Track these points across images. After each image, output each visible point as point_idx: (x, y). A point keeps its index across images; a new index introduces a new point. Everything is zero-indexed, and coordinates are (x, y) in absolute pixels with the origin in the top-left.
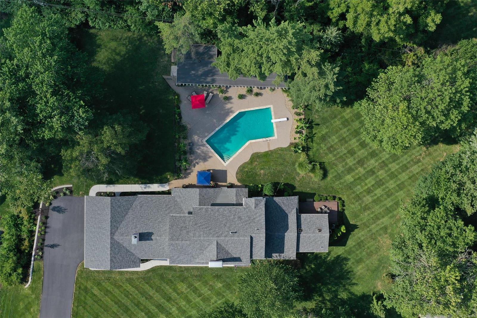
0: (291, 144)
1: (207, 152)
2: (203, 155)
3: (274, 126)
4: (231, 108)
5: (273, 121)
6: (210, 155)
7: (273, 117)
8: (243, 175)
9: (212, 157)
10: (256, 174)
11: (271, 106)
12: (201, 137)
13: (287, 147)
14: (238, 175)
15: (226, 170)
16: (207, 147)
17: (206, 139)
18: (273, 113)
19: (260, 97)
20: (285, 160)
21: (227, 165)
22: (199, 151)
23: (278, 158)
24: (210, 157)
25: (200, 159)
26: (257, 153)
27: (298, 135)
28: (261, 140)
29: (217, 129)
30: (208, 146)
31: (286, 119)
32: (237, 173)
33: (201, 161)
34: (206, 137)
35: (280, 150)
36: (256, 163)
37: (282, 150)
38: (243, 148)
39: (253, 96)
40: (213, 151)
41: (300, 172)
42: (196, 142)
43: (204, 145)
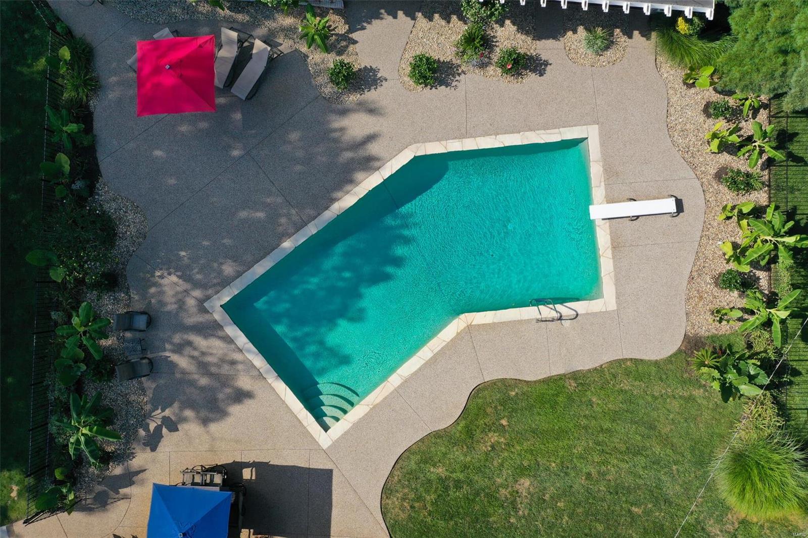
0: (693, 343)
1: (226, 369)
2: (204, 381)
3: (603, 238)
4: (371, 138)
5: (599, 211)
6: (244, 382)
7: (598, 192)
8: (419, 498)
9: (249, 395)
10: (492, 497)
11: (592, 134)
12: (196, 285)
13: (669, 360)
14: (394, 502)
15: (330, 472)
16: (229, 340)
17: (226, 297)
18: (596, 170)
19: (531, 79)
20: (652, 427)
21: (336, 444)
22: (182, 362)
23: (615, 417)
24: (241, 396)
25: (190, 404)
26: (504, 384)
27: (733, 297)
28: (530, 313)
29: (288, 245)
30: (232, 331)
31: (670, 205)
32: (387, 491)
33: (188, 413)
34: (225, 282)
35: (628, 373)
36: (494, 437)
37: (639, 377)
38: (425, 353)
39: (491, 69)
40: (259, 361)
41: (732, 500)
42: (171, 307)
43: (211, 329)
